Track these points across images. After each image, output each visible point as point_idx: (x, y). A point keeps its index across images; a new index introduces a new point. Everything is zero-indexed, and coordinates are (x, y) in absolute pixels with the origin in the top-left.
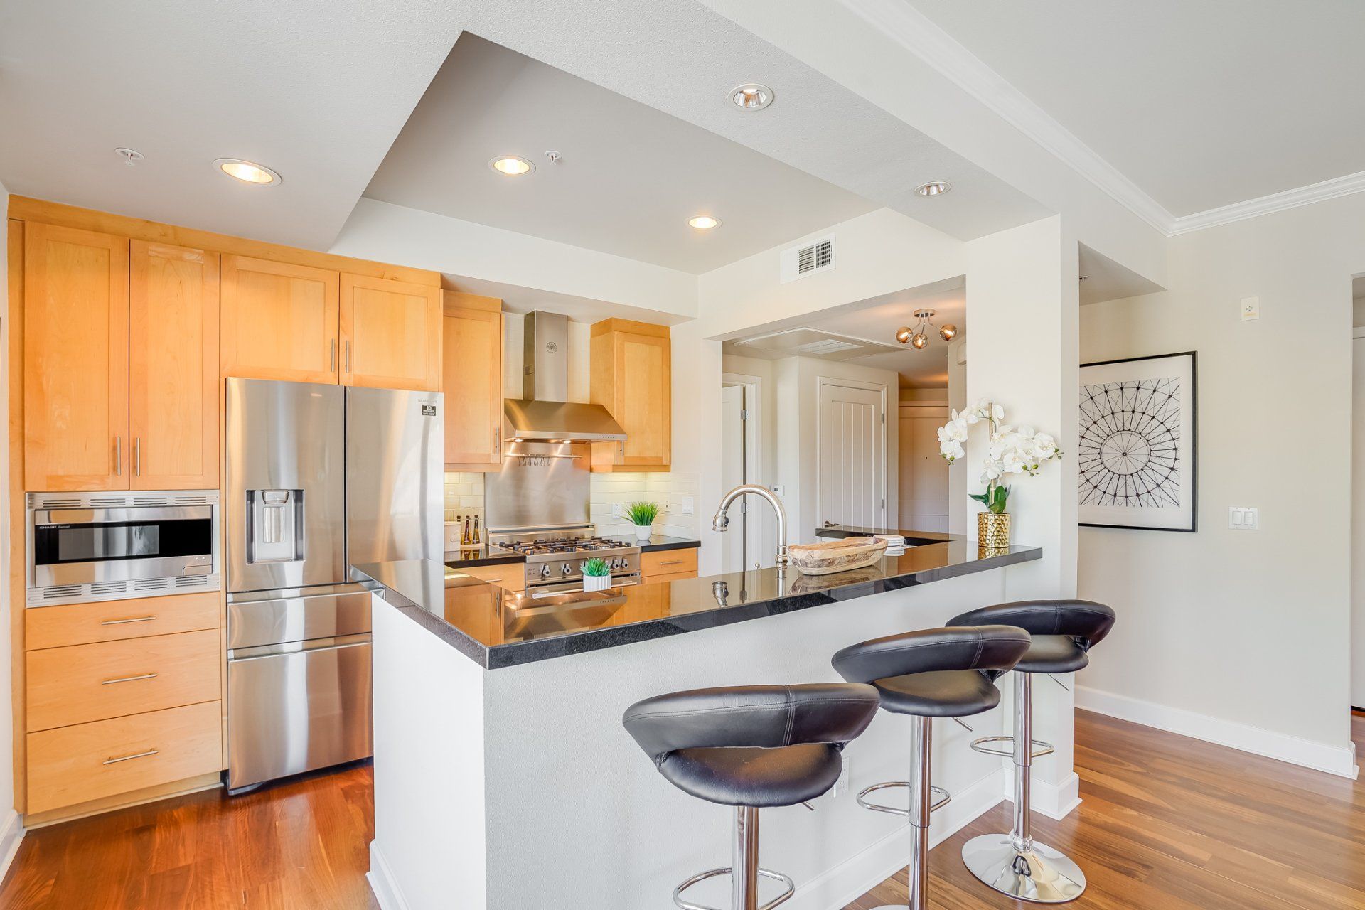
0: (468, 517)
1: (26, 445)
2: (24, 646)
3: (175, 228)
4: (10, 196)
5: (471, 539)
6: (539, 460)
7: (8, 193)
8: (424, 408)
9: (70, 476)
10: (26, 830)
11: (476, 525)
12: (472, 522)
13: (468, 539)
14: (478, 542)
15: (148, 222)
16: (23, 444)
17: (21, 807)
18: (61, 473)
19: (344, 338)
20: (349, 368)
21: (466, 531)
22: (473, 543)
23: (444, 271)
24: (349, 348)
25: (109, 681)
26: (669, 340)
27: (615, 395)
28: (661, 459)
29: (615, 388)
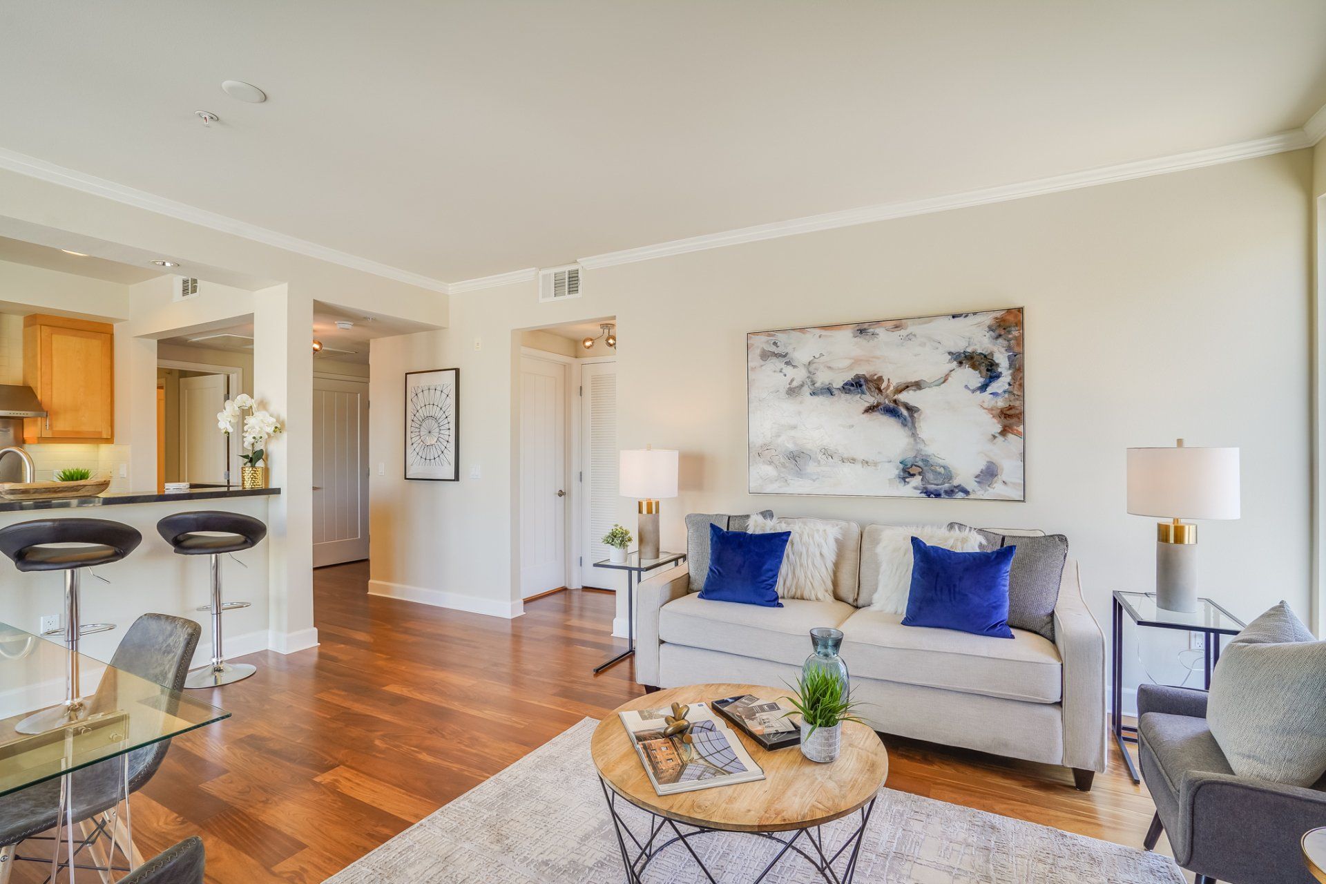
26: (112, 335)
27: (39, 378)
28: (100, 433)
29: (39, 373)
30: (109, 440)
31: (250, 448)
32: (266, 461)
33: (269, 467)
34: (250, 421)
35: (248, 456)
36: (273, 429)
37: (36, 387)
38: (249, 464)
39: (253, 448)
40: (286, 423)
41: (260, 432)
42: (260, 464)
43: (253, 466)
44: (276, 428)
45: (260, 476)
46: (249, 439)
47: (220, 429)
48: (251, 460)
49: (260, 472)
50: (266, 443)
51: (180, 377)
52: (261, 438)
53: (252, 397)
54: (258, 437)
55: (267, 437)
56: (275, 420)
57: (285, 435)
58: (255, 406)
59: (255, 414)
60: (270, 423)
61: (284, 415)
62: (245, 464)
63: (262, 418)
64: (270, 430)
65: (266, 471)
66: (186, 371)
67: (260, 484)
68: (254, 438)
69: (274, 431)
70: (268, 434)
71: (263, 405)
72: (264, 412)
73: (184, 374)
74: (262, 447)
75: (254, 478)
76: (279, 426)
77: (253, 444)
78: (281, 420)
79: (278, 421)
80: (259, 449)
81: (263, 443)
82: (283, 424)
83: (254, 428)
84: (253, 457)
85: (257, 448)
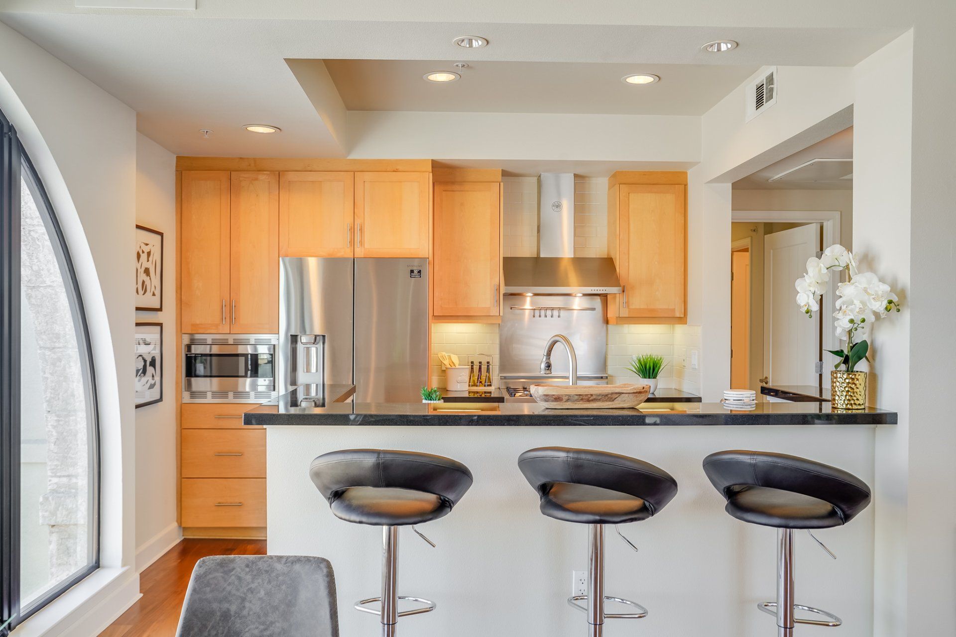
0: (480, 363)
1: (183, 305)
2: (181, 426)
3: (255, 160)
4: (177, 157)
5: (483, 382)
6: (556, 313)
7: (175, 156)
8: (412, 271)
9: (201, 324)
10: (183, 538)
11: (488, 370)
12: (476, 368)
13: (481, 382)
14: (490, 385)
15: (241, 158)
16: (181, 305)
17: (179, 522)
18: (198, 322)
19: (358, 222)
20: (362, 243)
21: (479, 375)
22: (485, 386)
23: (436, 158)
24: (361, 230)
25: (220, 455)
26: (686, 185)
27: (618, 247)
28: (673, 310)
29: (618, 241)
30: (682, 320)
31: (845, 338)
32: (871, 362)
33: (878, 372)
34: (847, 291)
35: (842, 351)
36: (885, 303)
37: (616, 258)
38: (843, 367)
39: (850, 338)
40: (909, 293)
41: (862, 311)
42: (862, 366)
43: (850, 371)
44: (890, 302)
45: (861, 388)
46: (843, 324)
47: (799, 306)
48: (846, 361)
49: (861, 380)
50: (872, 329)
51: (766, 233)
52: (863, 321)
53: (849, 249)
54: (858, 319)
55: (873, 318)
56: (887, 288)
57: (906, 316)
58: (854, 264)
59: (855, 278)
60: (880, 293)
61: (905, 278)
62: (837, 366)
63: (865, 285)
64: (879, 306)
65: (873, 378)
66: (771, 224)
67: (862, 403)
68: (852, 321)
69: (886, 308)
70: (877, 315)
71: (868, 261)
72: (869, 275)
73: (770, 228)
74: (865, 337)
75: (851, 390)
76: (895, 299)
77: (850, 332)
78: (900, 286)
79: (894, 288)
80: (859, 341)
81: (867, 329)
82: (902, 294)
83: (852, 303)
84: (850, 354)
85: (858, 338)
